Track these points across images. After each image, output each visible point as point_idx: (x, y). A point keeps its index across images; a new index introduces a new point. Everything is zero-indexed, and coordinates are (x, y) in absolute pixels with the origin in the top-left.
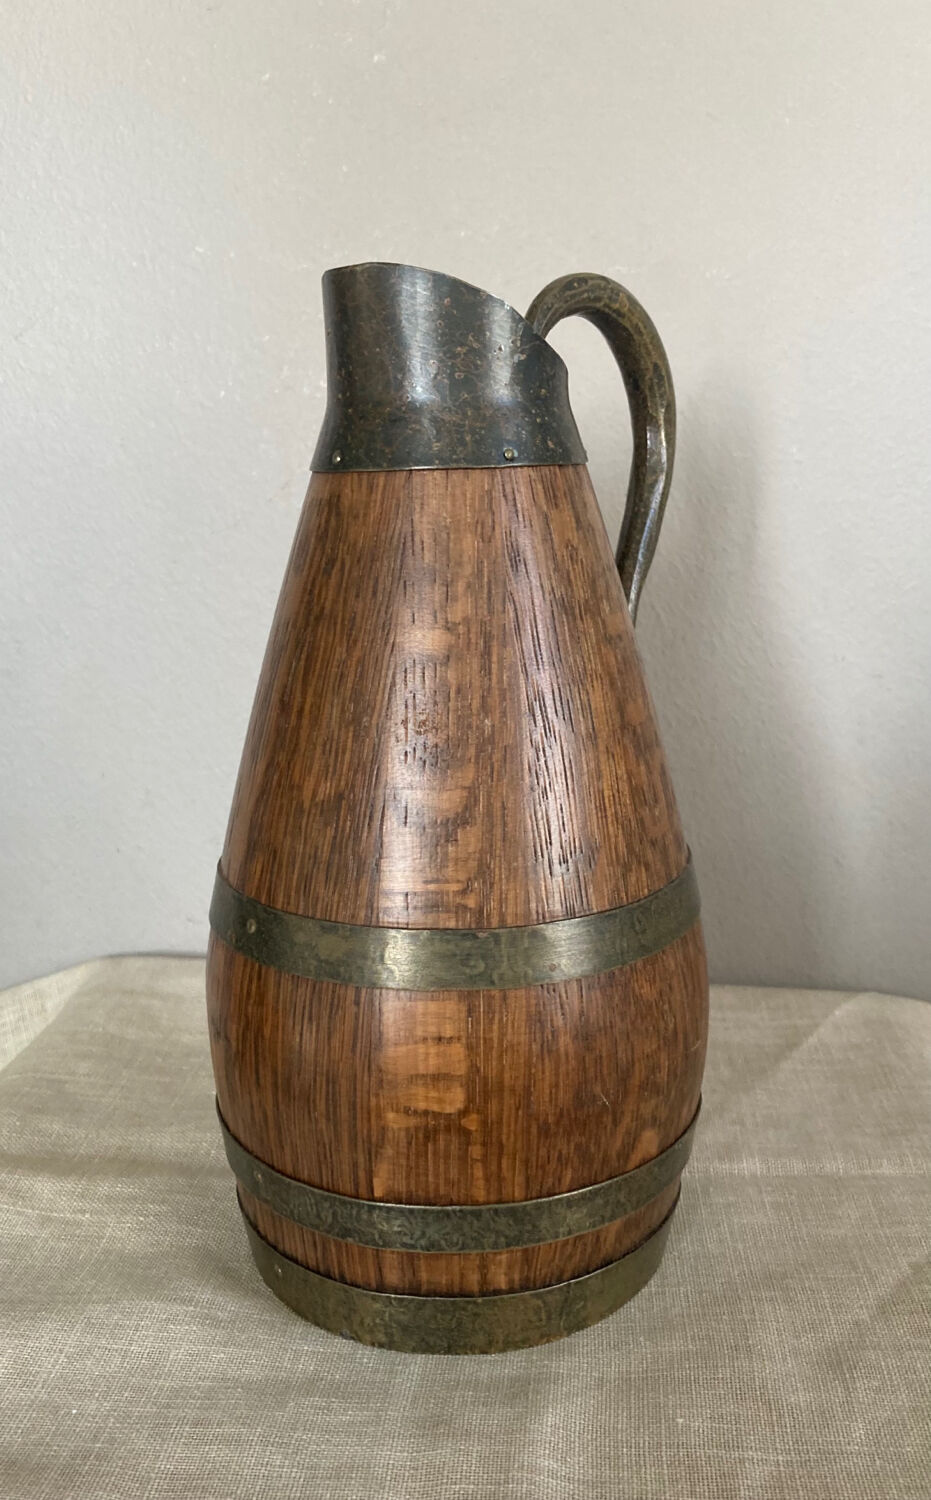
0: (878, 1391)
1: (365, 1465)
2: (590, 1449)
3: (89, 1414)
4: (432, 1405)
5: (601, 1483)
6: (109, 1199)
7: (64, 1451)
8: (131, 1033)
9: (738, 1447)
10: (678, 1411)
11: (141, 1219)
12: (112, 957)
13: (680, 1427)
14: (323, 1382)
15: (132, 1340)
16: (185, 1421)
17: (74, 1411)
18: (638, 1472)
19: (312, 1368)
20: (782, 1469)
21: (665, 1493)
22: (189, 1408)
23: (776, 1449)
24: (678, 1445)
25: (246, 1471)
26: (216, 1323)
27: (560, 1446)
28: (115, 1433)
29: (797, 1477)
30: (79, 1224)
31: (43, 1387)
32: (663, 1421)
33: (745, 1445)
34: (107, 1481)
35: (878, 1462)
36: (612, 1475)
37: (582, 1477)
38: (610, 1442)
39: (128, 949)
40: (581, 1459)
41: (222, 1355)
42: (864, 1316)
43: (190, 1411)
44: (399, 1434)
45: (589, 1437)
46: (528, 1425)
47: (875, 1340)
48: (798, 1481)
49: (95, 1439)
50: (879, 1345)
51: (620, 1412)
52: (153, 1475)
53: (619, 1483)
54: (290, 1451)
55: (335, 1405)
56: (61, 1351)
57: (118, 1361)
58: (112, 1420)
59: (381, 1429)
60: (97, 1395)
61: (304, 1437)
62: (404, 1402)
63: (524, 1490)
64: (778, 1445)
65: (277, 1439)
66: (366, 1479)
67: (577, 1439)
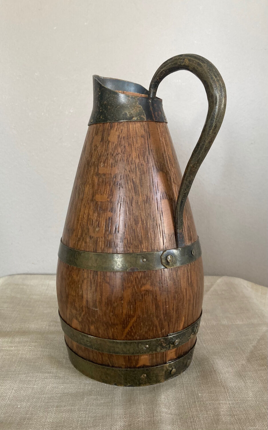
0: (253, 383)
1: (111, 415)
2: (175, 405)
3: (24, 407)
4: (127, 396)
5: (181, 414)
6: (19, 342)
7: (17, 418)
8: (19, 296)
9: (217, 400)
10: (199, 392)
11: (30, 347)
12: (10, 275)
13: (200, 396)
14: (94, 391)
15: (34, 384)
16: (54, 406)
17: (19, 406)
18: (191, 410)
19: (90, 388)
20: (231, 405)
21: (199, 414)
22: (55, 402)
23: (228, 400)
24: (200, 401)
25: (75, 420)
26: (59, 378)
27: (167, 404)
28: (32, 412)
29: (236, 407)
30: (11, 351)
31: (8, 400)
32: (195, 395)
33: (219, 399)
34: (32, 426)
35: (258, 402)
36: (183, 412)
37: (175, 413)
38: (181, 402)
39: (15, 273)
40: (174, 408)
41: (62, 387)
42: (244, 362)
43: (55, 403)
44: (119, 405)
45: (175, 401)
46: (157, 399)
47: (249, 369)
48: (236, 409)
49: (26, 414)
50: (250, 370)
51: (182, 393)
52: (46, 424)
53: (186, 414)
54: (87, 413)
55: (99, 398)
56: (13, 389)
57: (31, 390)
58: (31, 408)
59: (113, 403)
60: (25, 401)
61: (91, 408)
62: (119, 395)
63: (159, 419)
64: (229, 398)
65: (83, 409)
66: (111, 419)
67: (171, 402)
